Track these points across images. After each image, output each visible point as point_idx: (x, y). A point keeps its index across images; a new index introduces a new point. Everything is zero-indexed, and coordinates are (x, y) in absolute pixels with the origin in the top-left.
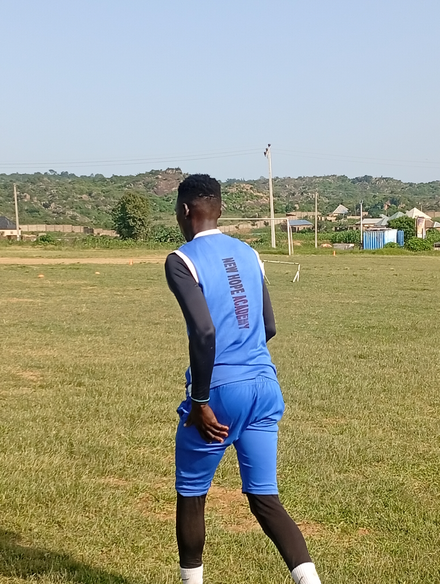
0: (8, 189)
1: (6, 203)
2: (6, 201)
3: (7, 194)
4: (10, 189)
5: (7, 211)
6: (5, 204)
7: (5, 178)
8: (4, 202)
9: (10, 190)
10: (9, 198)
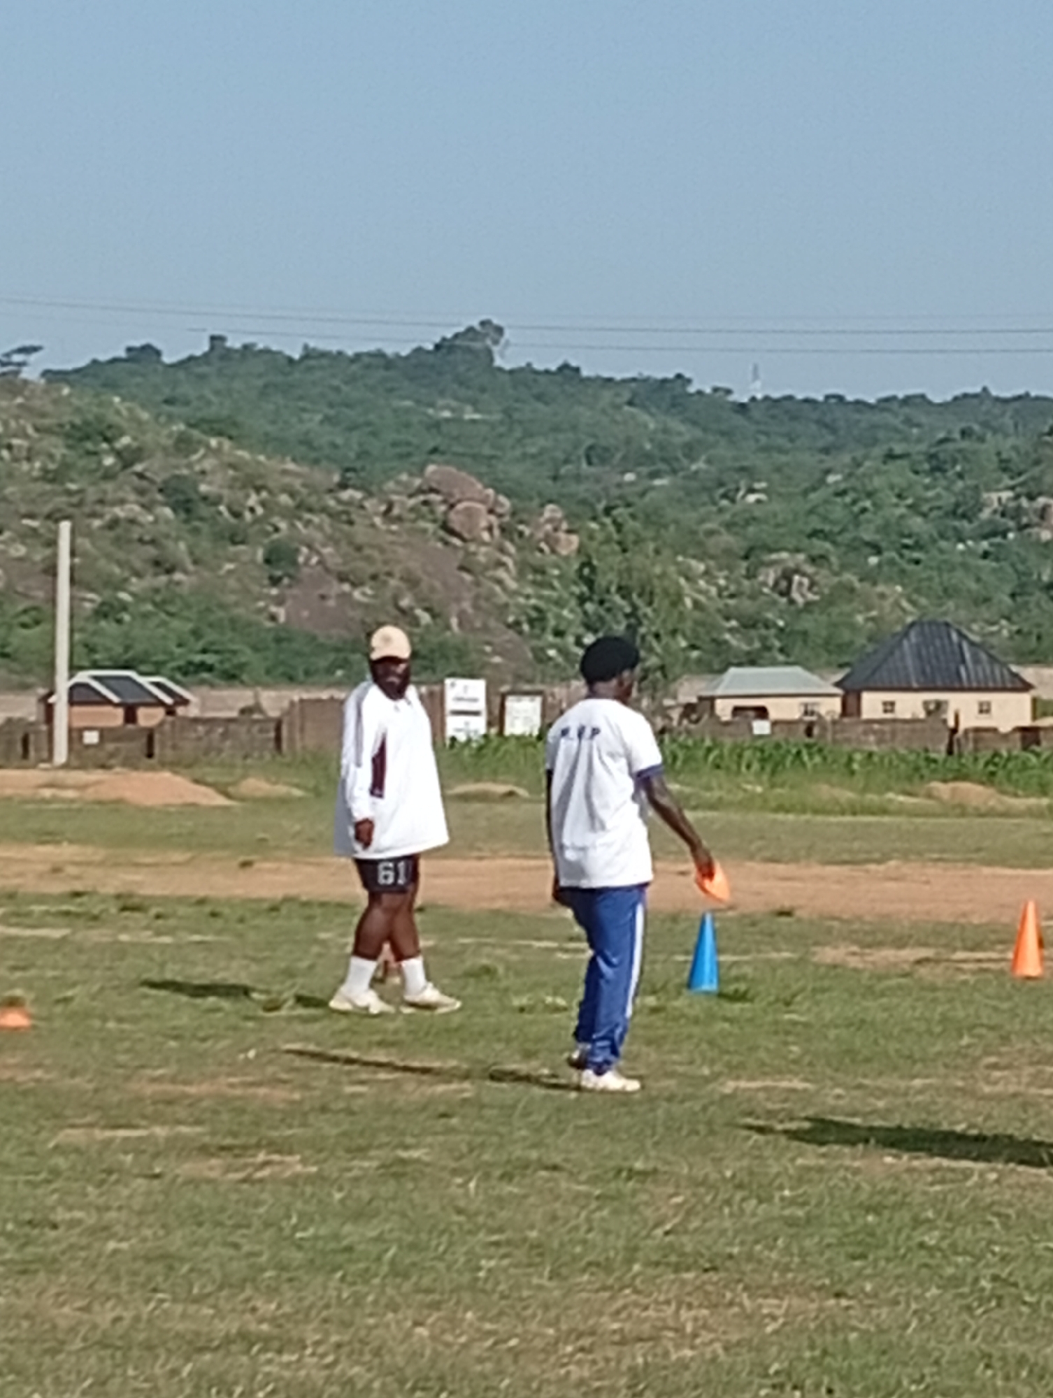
0: (950, 474)
1: (941, 551)
2: (942, 536)
3: (948, 500)
4: (960, 476)
5: (945, 590)
6: (934, 552)
7: (923, 419)
8: (934, 541)
9: (960, 484)
10: (957, 523)
